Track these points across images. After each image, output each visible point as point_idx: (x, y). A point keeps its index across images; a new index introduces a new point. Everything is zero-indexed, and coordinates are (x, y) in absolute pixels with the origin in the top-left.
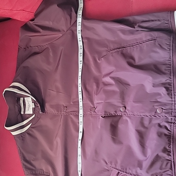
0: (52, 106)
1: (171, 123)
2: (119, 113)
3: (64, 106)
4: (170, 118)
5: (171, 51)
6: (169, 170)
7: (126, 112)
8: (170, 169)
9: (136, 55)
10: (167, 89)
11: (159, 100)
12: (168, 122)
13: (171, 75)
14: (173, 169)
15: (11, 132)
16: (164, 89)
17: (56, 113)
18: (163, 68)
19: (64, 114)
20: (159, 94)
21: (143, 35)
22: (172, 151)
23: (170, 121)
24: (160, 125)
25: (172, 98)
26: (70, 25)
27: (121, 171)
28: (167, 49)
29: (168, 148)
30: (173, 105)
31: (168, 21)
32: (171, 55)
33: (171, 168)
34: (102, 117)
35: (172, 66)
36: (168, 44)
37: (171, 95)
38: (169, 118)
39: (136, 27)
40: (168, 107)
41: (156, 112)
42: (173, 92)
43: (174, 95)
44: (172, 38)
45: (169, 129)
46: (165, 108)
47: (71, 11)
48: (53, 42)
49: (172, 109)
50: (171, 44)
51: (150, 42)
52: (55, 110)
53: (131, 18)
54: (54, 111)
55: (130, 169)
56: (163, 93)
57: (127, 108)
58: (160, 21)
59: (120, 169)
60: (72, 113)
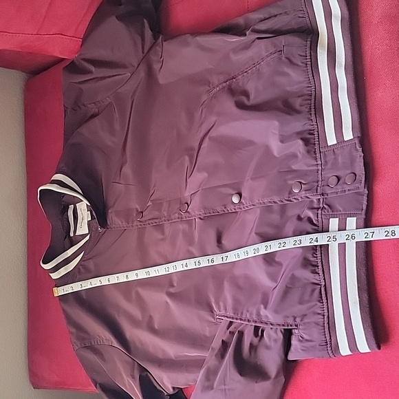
0: (118, 214)
1: (318, 209)
2: (231, 208)
3: (137, 210)
4: (315, 199)
5: (309, 68)
6: (316, 304)
7: (242, 203)
8: (319, 301)
9: (251, 87)
10: (306, 142)
11: (294, 167)
12: (312, 208)
13: (311, 114)
14: (325, 301)
15: (51, 274)
16: (300, 142)
17: (125, 226)
18: (297, 103)
19: (137, 226)
20: (294, 156)
21: (262, 48)
22: (320, 264)
23: (316, 206)
24: (299, 218)
25: (316, 159)
26: (143, 53)
27: (233, 318)
28: (301, 64)
29: (312, 259)
30: (320, 172)
31: (302, 12)
32: (310, 76)
33: (321, 300)
34: (200, 218)
35: (313, 97)
36: (302, 54)
37: (313, 153)
38: (315, 201)
39: (247, 33)
40: (310, 179)
41: (291, 192)
42: (317, 147)
43: (320, 152)
44: (309, 42)
45: (314, 222)
46: (305, 181)
47: (143, 26)
48: (118, 91)
49: (318, 182)
50: (308, 54)
51: (272, 56)
52: (124, 221)
53: (240, 21)
54: (120, 223)
55: (248, 311)
56: (300, 152)
57: (243, 195)
58: (288, 14)
59: (232, 315)
60: (150, 222)
